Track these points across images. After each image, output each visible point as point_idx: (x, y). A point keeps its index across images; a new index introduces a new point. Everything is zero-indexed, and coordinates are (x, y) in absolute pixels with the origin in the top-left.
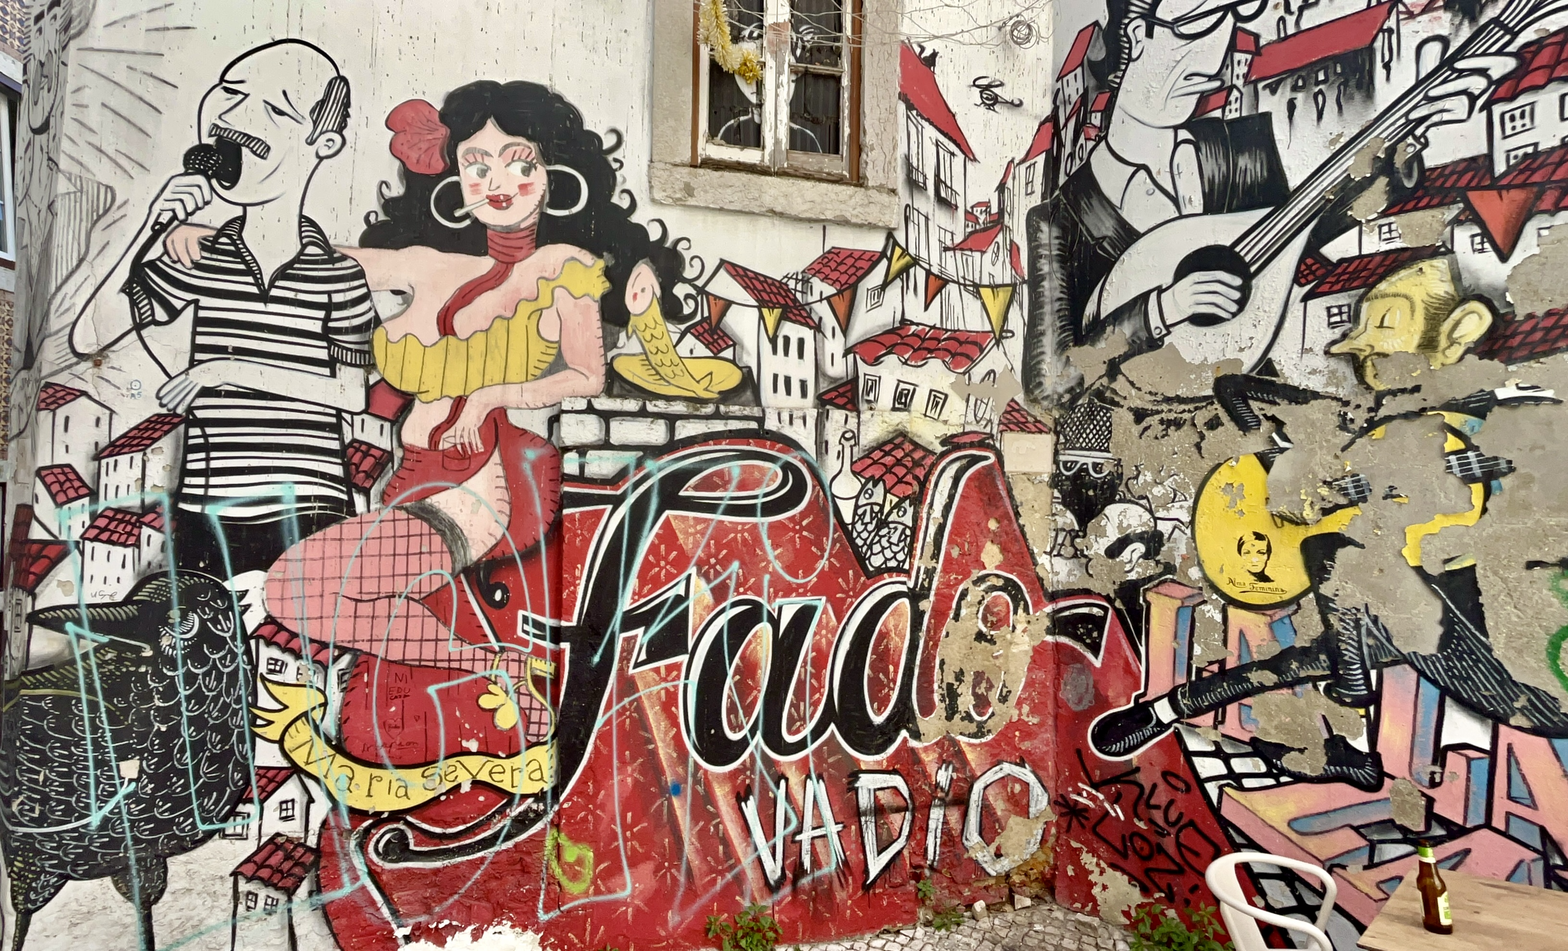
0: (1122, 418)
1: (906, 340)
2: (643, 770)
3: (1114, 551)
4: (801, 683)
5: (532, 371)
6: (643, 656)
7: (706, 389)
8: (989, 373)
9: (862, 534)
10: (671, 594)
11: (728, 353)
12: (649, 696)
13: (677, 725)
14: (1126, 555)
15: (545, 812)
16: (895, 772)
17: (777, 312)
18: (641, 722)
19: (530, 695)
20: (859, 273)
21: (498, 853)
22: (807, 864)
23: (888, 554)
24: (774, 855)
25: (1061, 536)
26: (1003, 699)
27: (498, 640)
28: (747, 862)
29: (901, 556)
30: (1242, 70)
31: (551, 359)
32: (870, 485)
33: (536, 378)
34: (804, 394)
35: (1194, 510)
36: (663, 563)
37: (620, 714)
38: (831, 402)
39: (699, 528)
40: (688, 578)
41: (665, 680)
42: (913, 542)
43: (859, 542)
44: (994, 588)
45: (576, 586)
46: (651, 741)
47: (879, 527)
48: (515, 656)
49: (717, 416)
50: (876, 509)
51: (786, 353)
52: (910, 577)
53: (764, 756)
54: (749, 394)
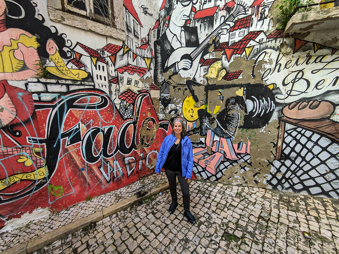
0: (171, 87)
1: (129, 69)
2: (73, 167)
3: (170, 112)
4: (111, 143)
5: (14, 69)
6: (69, 143)
7: (78, 78)
8: (147, 77)
9: (122, 111)
10: (75, 128)
11: (83, 68)
12: (72, 152)
13: (81, 156)
14: (172, 113)
15: (47, 182)
16: (132, 156)
17: (96, 58)
18: (71, 157)
19: (36, 157)
20: (117, 51)
21: (34, 194)
22: (115, 176)
23: (128, 115)
24: (108, 176)
25: (161, 109)
26: (152, 140)
27: (20, 145)
28: (102, 179)
29: (131, 116)
30: (193, 16)
31: (22, 66)
32: (123, 101)
33: (17, 71)
34: (105, 80)
35: (182, 105)
36: (71, 121)
37: (64, 157)
38: (112, 82)
39: (80, 112)
40: (79, 124)
41: (76, 147)
42: (133, 113)
43: (121, 113)
44: (149, 120)
45: (44, 129)
46: (75, 161)
47: (125, 110)
48: (28, 148)
49: (81, 84)
50: (125, 106)
51: (99, 70)
52: (133, 119)
53: (104, 159)
54: (90, 79)
